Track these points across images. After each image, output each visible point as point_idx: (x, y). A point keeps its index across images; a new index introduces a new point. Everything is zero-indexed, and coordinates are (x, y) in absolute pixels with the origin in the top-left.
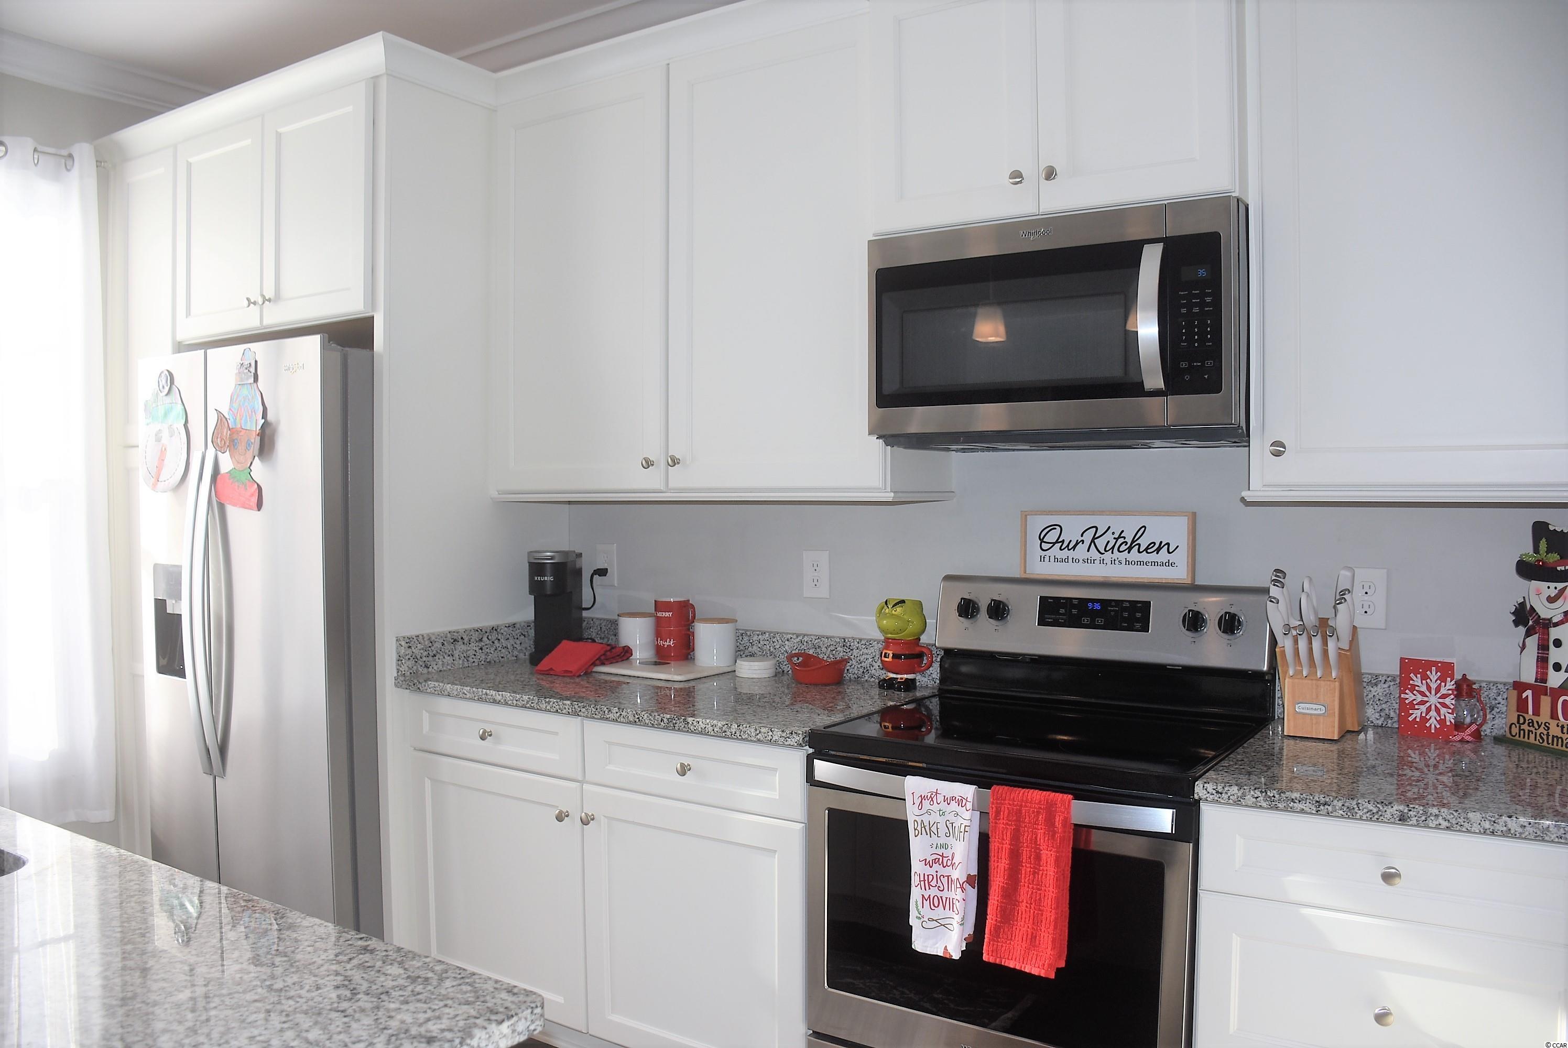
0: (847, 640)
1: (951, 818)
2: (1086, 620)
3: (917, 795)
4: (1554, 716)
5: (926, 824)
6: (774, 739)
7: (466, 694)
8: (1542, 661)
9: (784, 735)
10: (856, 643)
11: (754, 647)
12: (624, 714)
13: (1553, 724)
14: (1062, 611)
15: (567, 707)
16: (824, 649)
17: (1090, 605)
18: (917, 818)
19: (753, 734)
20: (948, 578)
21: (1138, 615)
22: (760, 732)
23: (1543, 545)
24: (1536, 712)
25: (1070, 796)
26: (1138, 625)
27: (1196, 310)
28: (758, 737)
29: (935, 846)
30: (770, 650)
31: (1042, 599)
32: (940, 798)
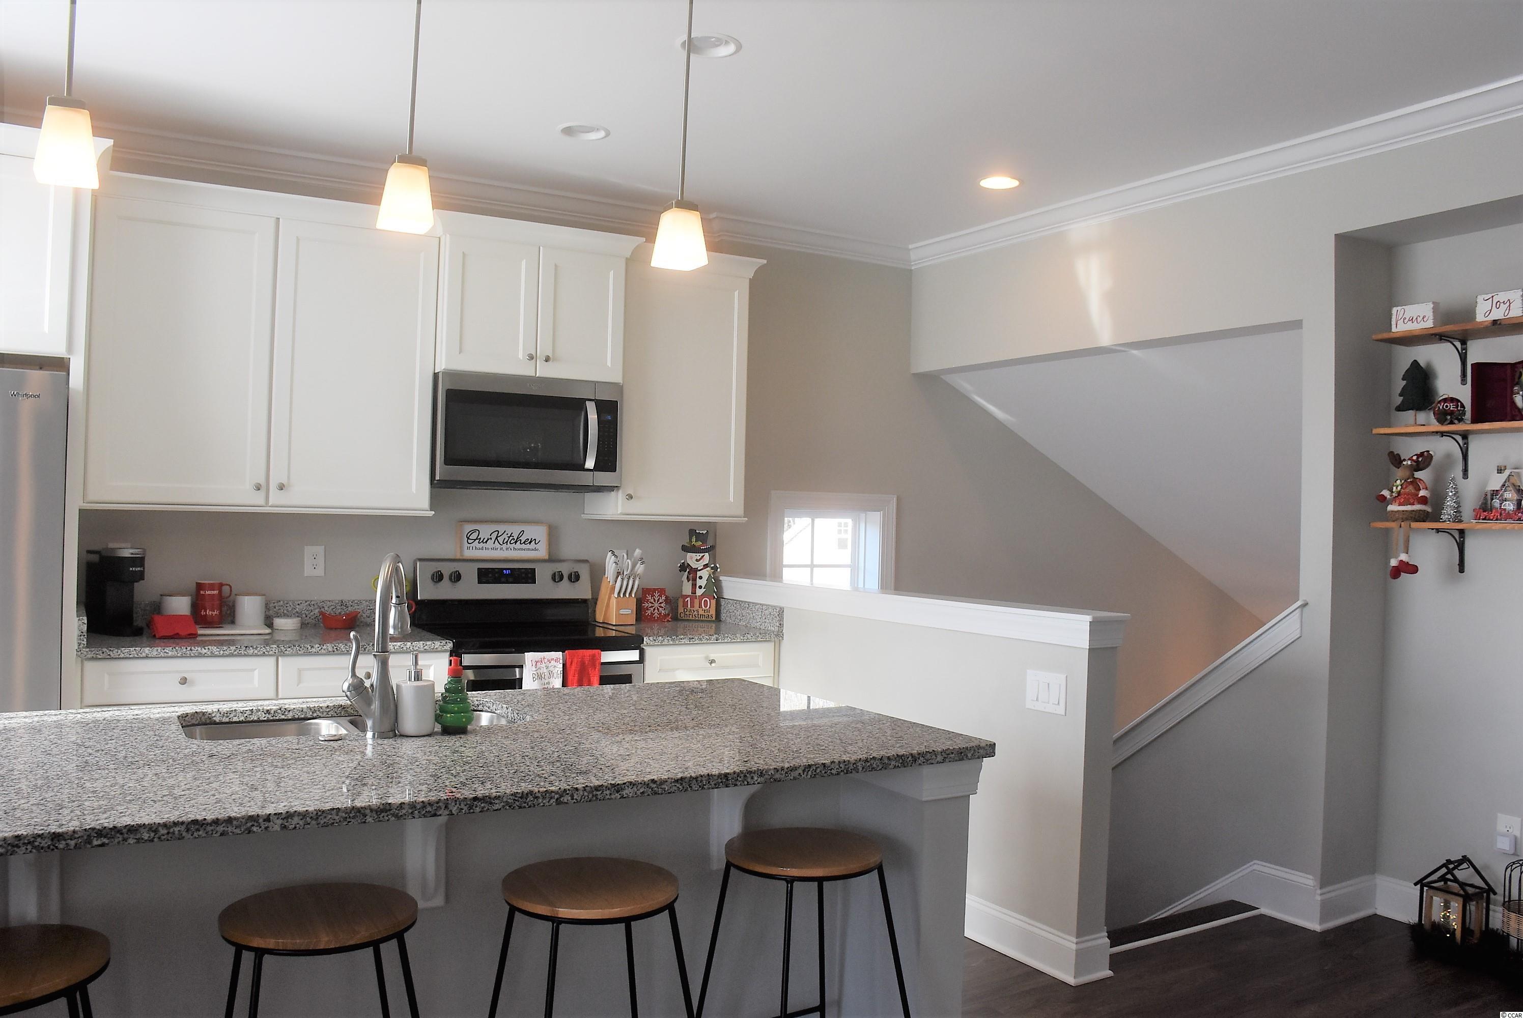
1: (551, 669)
2: (503, 580)
3: (530, 659)
4: (700, 606)
5: (539, 674)
6: (435, 647)
8: (694, 585)
9: (442, 644)
11: (271, 611)
13: (700, 610)
14: (490, 575)
17: (504, 571)
18: (535, 672)
19: (422, 647)
20: (423, 560)
21: (530, 575)
23: (694, 539)
24: (692, 606)
25: (600, 651)
26: (530, 580)
27: (607, 434)
28: (425, 648)
29: (543, 684)
30: (283, 612)
32: (546, 661)
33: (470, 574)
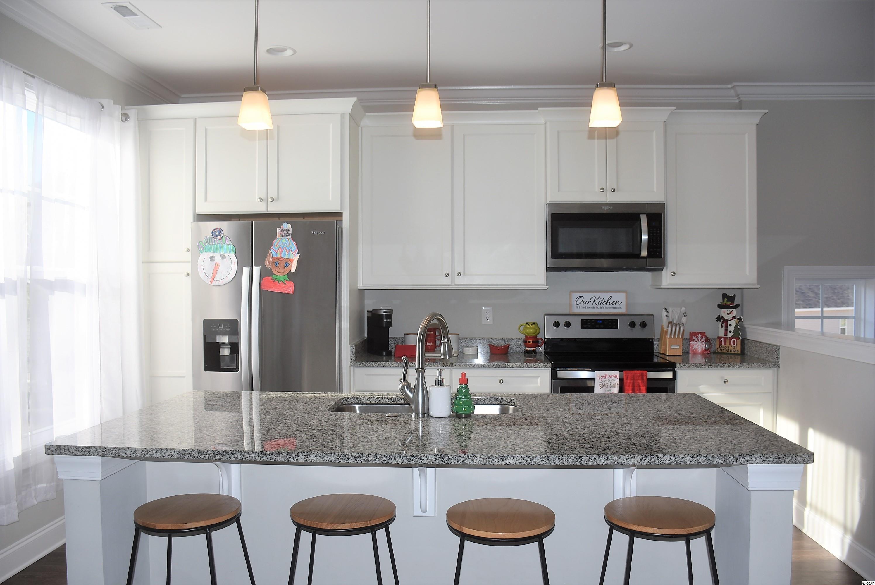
0: (503, 339)
1: (612, 382)
2: (597, 326)
3: (600, 376)
4: (730, 344)
5: (604, 384)
7: (394, 365)
8: (726, 330)
11: (463, 344)
13: (730, 346)
14: (589, 324)
16: (494, 342)
17: (598, 321)
18: (601, 383)
20: (548, 315)
21: (614, 324)
23: (726, 299)
24: (725, 344)
25: (646, 371)
26: (614, 327)
27: (655, 234)
28: (535, 366)
29: (607, 391)
30: (470, 344)
31: (581, 320)
32: (608, 376)
33: (576, 323)
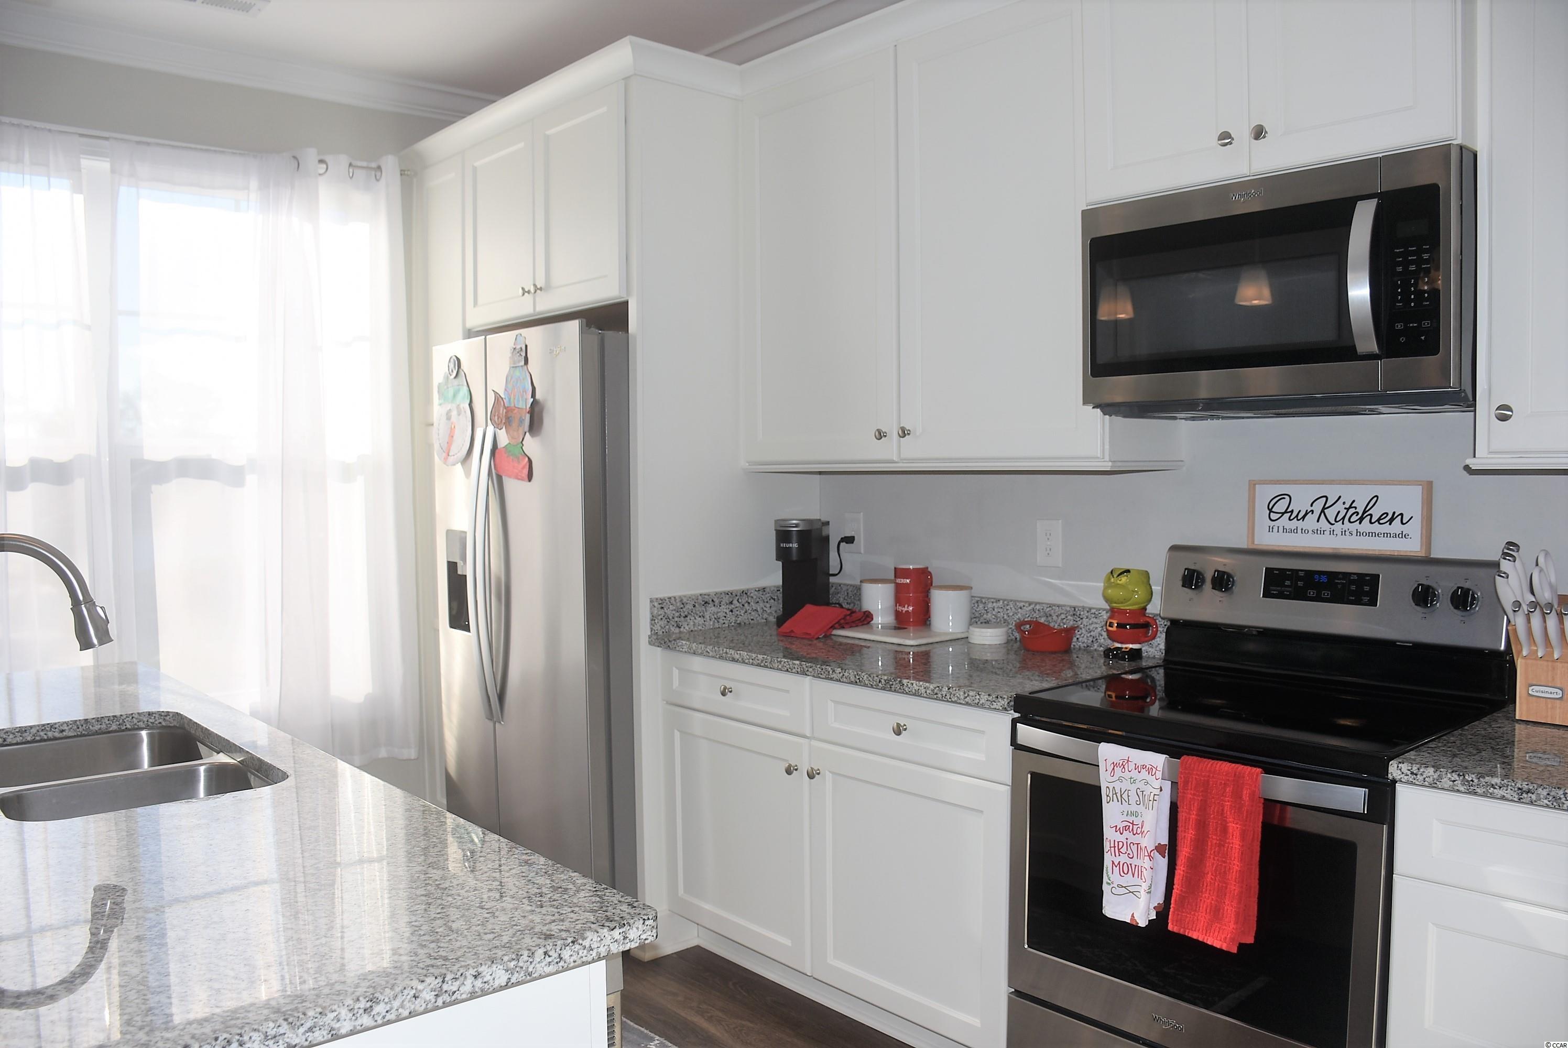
0: (1077, 609)
1: (1141, 785)
2: (1312, 593)
3: (1109, 762)
5: (1118, 791)
6: (981, 702)
7: (709, 653)
9: (990, 698)
10: (1086, 612)
11: (989, 614)
12: (846, 674)
14: (1287, 583)
15: (796, 667)
16: (1055, 618)
17: (1316, 576)
18: (1108, 785)
19: (962, 697)
20: (1174, 548)
21: (1367, 588)
22: (968, 695)
25: (1259, 770)
26: (1366, 599)
27: (1413, 268)
28: (966, 700)
29: (1125, 813)
30: (1003, 617)
31: (1269, 571)
32: (1132, 766)
33: (1251, 579)
